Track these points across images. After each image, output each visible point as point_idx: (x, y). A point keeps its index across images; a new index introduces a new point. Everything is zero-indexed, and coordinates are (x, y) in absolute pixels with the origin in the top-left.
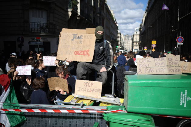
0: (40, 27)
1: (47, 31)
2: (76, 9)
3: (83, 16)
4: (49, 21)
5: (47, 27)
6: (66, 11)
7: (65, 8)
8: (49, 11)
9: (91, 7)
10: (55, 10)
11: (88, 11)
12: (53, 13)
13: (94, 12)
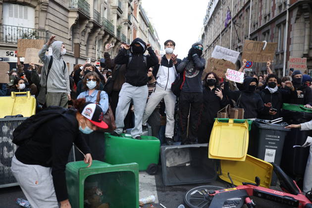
0: (21, 34)
2: (85, 9)
3: (99, 21)
4: (37, 25)
5: (34, 34)
6: (68, 11)
7: (66, 6)
8: (38, 8)
9: (114, 7)
10: (50, 8)
11: (108, 14)
12: (46, 11)
13: (118, 17)
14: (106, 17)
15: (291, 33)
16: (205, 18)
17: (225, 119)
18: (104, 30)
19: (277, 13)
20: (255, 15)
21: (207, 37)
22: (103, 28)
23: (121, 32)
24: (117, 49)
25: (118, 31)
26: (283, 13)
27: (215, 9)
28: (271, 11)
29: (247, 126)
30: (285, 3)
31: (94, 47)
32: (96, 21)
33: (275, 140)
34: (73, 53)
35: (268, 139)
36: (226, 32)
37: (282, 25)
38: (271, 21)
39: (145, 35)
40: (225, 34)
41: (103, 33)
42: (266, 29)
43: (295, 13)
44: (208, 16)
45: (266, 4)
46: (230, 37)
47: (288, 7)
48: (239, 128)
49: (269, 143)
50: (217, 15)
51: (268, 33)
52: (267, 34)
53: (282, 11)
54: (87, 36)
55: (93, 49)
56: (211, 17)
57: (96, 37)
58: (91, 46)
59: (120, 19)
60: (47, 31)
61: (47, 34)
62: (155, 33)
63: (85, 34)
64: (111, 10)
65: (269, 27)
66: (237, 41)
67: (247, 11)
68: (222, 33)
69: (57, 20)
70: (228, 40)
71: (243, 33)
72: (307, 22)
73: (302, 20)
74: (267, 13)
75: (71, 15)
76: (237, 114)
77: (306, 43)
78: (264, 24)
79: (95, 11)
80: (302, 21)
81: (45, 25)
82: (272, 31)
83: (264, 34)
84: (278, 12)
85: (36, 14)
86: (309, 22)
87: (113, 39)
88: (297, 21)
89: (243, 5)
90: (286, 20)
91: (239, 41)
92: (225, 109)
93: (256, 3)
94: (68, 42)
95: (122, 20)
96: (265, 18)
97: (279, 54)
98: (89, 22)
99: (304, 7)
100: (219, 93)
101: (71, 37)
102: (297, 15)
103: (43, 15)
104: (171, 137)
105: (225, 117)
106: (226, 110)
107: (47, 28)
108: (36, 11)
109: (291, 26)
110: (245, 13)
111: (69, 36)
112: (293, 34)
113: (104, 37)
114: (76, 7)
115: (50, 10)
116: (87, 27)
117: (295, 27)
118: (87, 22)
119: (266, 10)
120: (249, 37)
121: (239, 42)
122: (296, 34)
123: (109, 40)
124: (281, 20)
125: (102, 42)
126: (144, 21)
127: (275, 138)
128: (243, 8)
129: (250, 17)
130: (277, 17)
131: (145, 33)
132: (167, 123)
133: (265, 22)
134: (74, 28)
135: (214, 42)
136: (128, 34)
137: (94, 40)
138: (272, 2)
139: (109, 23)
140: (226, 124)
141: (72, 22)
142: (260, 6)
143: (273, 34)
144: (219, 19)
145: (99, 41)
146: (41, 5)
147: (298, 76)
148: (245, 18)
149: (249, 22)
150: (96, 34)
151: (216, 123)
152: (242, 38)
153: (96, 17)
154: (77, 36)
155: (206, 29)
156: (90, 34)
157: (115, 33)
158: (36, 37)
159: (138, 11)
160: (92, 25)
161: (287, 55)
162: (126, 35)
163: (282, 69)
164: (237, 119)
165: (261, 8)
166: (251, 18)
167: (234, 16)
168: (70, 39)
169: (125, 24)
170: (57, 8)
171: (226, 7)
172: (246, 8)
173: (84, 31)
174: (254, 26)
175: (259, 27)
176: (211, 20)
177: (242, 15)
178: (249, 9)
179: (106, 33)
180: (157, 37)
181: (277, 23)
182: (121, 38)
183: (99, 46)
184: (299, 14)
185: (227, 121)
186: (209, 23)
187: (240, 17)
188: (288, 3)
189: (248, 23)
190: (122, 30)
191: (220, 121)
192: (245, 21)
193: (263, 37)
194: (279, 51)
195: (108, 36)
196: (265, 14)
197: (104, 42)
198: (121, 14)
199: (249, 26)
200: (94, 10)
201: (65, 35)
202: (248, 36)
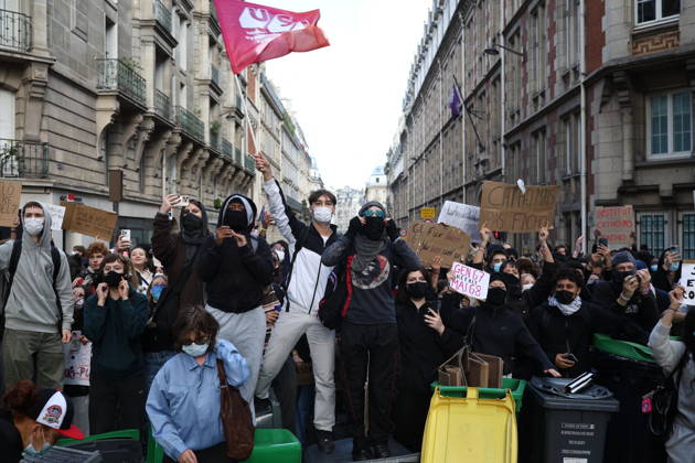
1: (12, 167)
2: (135, 88)
3: (167, 115)
4: (22, 131)
5: (12, 152)
6: (95, 96)
7: (91, 84)
8: (22, 93)
9: (202, 82)
10: (50, 92)
11: (190, 98)
12: (41, 100)
13: (213, 103)
14: (184, 104)
15: (593, 133)
16: (404, 96)
17: (459, 388)
18: (181, 134)
19: (559, 91)
20: (513, 95)
21: (412, 138)
22: (178, 129)
23: (220, 136)
24: (212, 173)
25: (214, 133)
26: (573, 90)
27: (427, 79)
28: (547, 85)
29: (511, 408)
30: (576, 70)
31: (159, 173)
32: (161, 114)
33: (584, 433)
34: (107, 189)
35: (566, 432)
36: (452, 128)
37: (572, 117)
38: (548, 108)
39: (275, 138)
40: (450, 134)
41: (178, 139)
42: (537, 125)
43: (598, 91)
44: (413, 94)
45: (535, 70)
46: (461, 140)
47: (582, 79)
48: (494, 410)
49: (571, 442)
50: (431, 92)
51: (544, 132)
52: (541, 136)
53: (571, 87)
54: (140, 148)
55: (156, 176)
56: (419, 95)
57: (162, 151)
58: (150, 172)
59: (216, 107)
60: (45, 144)
61: (45, 150)
62: (296, 132)
63: (135, 145)
64: (196, 88)
65: (545, 120)
66: (478, 148)
67: (494, 84)
68: (443, 130)
69: (70, 118)
70: (458, 145)
71: (489, 132)
72: (626, 112)
73: (614, 105)
74: (539, 88)
75: (101, 104)
76: (485, 376)
77: (627, 156)
78: (534, 114)
79: (157, 93)
80: (614, 108)
81: (41, 130)
82: (552, 131)
83: (535, 135)
84: (562, 87)
85: (17, 107)
86: (630, 110)
87: (201, 151)
88: (603, 110)
89: (485, 73)
90: (579, 106)
91: (482, 149)
92: (456, 358)
93: (514, 69)
94: (96, 165)
95: (222, 109)
96: (535, 100)
97: (569, 180)
98: (145, 118)
99: (616, 80)
100: (435, 321)
101: (103, 154)
102: (603, 96)
103: (34, 108)
104: (328, 428)
105: (458, 381)
106: (460, 361)
107: (44, 138)
108: (17, 99)
109: (592, 118)
110: (491, 89)
111: (98, 153)
112: (598, 137)
113: (181, 148)
114: (114, 86)
115: (52, 96)
116: (140, 129)
117: (601, 121)
118: (141, 118)
119: (536, 84)
120: (503, 141)
121: (481, 152)
122: (602, 137)
123: (192, 154)
124: (571, 105)
125: (177, 159)
126: (272, 108)
127: (583, 430)
128: (487, 78)
129: (503, 97)
130: (560, 99)
131: (275, 133)
132: (317, 394)
133: (536, 108)
134: (109, 132)
135: (427, 149)
136: (236, 137)
137: (157, 157)
138: (549, 67)
139: (193, 117)
140: (461, 400)
141: (104, 120)
142: (522, 75)
143: (553, 136)
144: (436, 101)
145: (170, 158)
146: (29, 86)
147: (624, 268)
148: (492, 99)
149: (500, 108)
150: (163, 143)
151: (436, 400)
152: (488, 142)
153: (161, 107)
154: (118, 150)
155: (409, 121)
156: (148, 145)
157: (207, 139)
158: (17, 159)
159: (258, 86)
160: (151, 125)
161: (587, 182)
162: (232, 141)
163: (578, 213)
164: (486, 389)
165: (525, 80)
166: (506, 100)
167: (468, 95)
168: (100, 159)
169: (228, 117)
170: (68, 90)
171: (448, 75)
172: (492, 79)
173: (134, 139)
174: (513, 117)
175: (522, 120)
176: (418, 101)
177: (484, 93)
178: (500, 80)
179: (185, 140)
180: (301, 141)
181: (560, 112)
182: (220, 148)
183: (170, 170)
184: (606, 93)
185: (464, 394)
186: (415, 108)
187: (480, 98)
188: (582, 69)
189: (498, 110)
190: (221, 132)
191: (445, 393)
192: (491, 106)
193: (533, 140)
194: (569, 172)
195: (191, 146)
196: (535, 93)
197: (181, 161)
198: (219, 95)
199: (500, 117)
200: (156, 90)
201: (87, 151)
202: (500, 139)
